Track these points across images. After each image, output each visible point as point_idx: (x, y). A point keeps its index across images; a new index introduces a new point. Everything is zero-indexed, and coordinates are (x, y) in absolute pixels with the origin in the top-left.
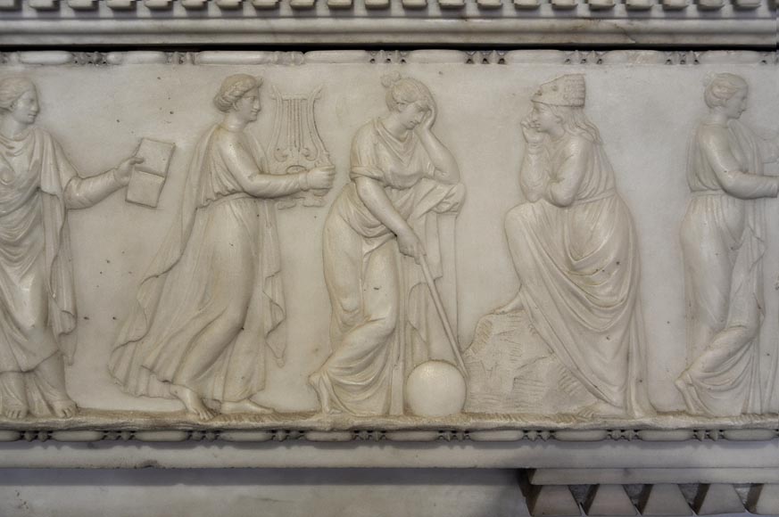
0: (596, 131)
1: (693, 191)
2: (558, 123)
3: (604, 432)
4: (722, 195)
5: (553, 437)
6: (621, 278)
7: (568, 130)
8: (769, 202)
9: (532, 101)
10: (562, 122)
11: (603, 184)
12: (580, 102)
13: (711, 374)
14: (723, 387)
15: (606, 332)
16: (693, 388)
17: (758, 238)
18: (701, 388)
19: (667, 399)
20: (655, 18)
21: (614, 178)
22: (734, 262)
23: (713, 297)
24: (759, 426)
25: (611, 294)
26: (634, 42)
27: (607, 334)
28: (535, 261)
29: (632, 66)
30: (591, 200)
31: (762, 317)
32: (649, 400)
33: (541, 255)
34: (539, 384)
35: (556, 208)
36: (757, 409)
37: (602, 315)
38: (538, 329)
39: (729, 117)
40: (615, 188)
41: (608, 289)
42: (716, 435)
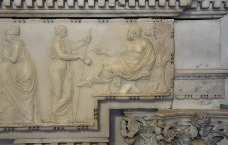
0: (23, 42)
1: (52, 59)
2: (12, 39)
3: (29, 128)
4: (60, 60)
5: (13, 130)
6: (31, 83)
7: (15, 41)
8: (74, 62)
9: (5, 33)
10: (13, 39)
11: (25, 57)
12: (18, 33)
13: (58, 111)
14: (61, 115)
15: (26, 99)
16: (53, 115)
17: (71, 72)
18: (55, 115)
19: (46, 118)
20: (36, 10)
21: (29, 55)
22: (64, 79)
23: (58, 89)
24: (72, 126)
25: (28, 88)
26: (33, 16)
27: (27, 99)
28: (6, 79)
29: (33, 23)
30: (22, 61)
31: (73, 94)
32: (41, 119)
33: (8, 77)
34: (8, 114)
35: (12, 64)
36: (72, 121)
37: (25, 94)
38: (8, 99)
39: (62, 38)
40: (29, 58)
41: (27, 87)
42: (61, 128)
